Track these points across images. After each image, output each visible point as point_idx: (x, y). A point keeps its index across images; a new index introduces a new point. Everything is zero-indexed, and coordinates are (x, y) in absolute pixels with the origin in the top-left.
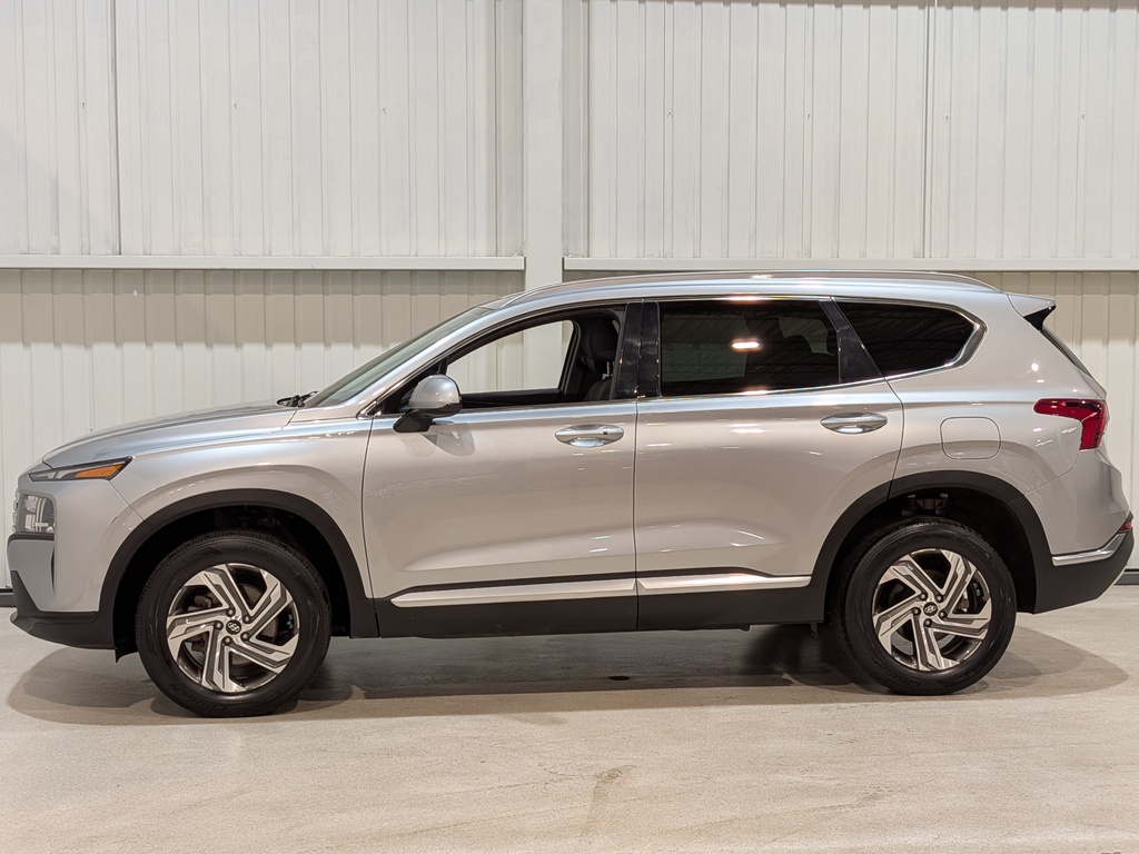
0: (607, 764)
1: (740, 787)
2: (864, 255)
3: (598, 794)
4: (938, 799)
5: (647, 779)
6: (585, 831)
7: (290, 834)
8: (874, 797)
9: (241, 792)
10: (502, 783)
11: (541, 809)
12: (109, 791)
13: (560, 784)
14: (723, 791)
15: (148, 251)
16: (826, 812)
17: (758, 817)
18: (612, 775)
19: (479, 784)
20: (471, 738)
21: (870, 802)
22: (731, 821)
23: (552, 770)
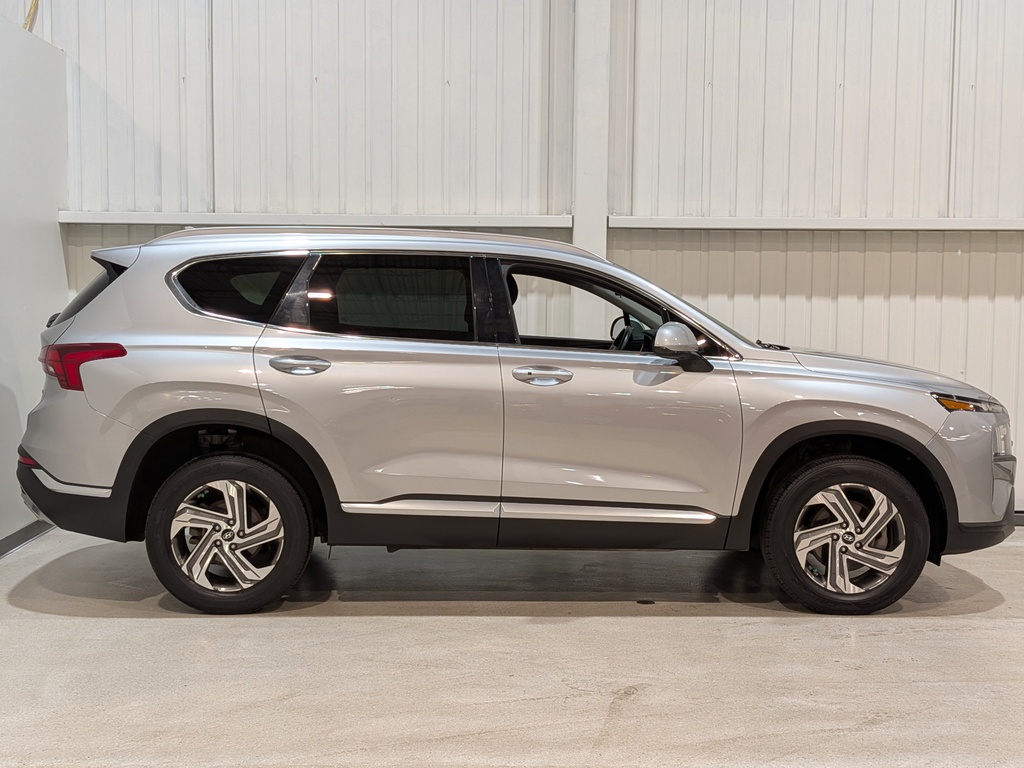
0: (624, 682)
1: (746, 708)
2: (891, 214)
3: (613, 710)
4: (934, 727)
5: (660, 697)
6: (597, 743)
7: (330, 735)
8: (873, 722)
9: (292, 695)
10: (527, 696)
11: (559, 722)
12: (177, 691)
13: (579, 699)
14: (729, 711)
15: (238, 209)
16: (826, 735)
17: (760, 737)
18: (628, 692)
19: (506, 696)
20: (504, 653)
21: (868, 727)
22: (734, 740)
23: (574, 685)
